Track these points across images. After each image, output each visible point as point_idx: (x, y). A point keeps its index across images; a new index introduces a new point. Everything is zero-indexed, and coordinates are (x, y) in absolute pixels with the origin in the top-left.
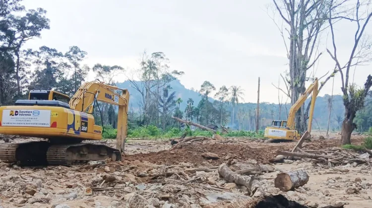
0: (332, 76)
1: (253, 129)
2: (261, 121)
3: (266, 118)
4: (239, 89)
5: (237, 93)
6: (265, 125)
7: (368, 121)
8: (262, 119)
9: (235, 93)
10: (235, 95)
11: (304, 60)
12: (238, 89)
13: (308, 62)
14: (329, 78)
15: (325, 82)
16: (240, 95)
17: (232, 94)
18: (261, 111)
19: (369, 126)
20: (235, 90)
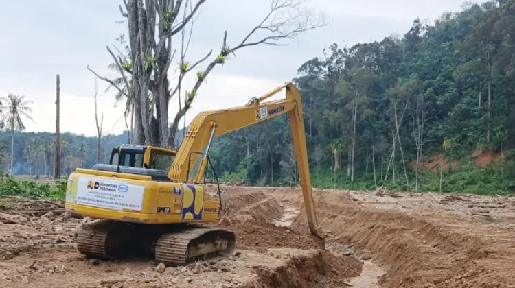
0: (220, 61)
1: (52, 172)
2: (64, 160)
3: (74, 156)
4: (23, 101)
5: (18, 108)
6: (71, 166)
7: (222, 162)
8: (65, 158)
9: (15, 108)
10: (14, 111)
11: (165, 10)
12: (20, 101)
13: (174, 15)
14: (213, 65)
15: (206, 74)
16: (24, 110)
17: (8, 110)
18: (64, 144)
19: (223, 171)
20: (15, 104)
